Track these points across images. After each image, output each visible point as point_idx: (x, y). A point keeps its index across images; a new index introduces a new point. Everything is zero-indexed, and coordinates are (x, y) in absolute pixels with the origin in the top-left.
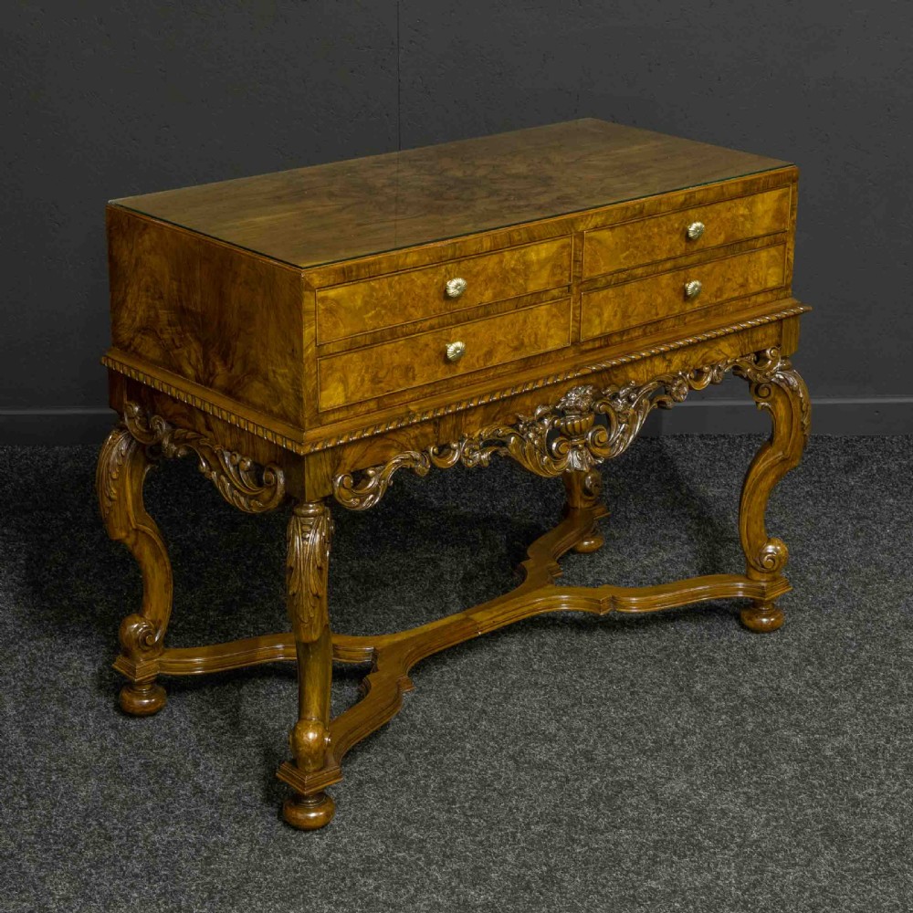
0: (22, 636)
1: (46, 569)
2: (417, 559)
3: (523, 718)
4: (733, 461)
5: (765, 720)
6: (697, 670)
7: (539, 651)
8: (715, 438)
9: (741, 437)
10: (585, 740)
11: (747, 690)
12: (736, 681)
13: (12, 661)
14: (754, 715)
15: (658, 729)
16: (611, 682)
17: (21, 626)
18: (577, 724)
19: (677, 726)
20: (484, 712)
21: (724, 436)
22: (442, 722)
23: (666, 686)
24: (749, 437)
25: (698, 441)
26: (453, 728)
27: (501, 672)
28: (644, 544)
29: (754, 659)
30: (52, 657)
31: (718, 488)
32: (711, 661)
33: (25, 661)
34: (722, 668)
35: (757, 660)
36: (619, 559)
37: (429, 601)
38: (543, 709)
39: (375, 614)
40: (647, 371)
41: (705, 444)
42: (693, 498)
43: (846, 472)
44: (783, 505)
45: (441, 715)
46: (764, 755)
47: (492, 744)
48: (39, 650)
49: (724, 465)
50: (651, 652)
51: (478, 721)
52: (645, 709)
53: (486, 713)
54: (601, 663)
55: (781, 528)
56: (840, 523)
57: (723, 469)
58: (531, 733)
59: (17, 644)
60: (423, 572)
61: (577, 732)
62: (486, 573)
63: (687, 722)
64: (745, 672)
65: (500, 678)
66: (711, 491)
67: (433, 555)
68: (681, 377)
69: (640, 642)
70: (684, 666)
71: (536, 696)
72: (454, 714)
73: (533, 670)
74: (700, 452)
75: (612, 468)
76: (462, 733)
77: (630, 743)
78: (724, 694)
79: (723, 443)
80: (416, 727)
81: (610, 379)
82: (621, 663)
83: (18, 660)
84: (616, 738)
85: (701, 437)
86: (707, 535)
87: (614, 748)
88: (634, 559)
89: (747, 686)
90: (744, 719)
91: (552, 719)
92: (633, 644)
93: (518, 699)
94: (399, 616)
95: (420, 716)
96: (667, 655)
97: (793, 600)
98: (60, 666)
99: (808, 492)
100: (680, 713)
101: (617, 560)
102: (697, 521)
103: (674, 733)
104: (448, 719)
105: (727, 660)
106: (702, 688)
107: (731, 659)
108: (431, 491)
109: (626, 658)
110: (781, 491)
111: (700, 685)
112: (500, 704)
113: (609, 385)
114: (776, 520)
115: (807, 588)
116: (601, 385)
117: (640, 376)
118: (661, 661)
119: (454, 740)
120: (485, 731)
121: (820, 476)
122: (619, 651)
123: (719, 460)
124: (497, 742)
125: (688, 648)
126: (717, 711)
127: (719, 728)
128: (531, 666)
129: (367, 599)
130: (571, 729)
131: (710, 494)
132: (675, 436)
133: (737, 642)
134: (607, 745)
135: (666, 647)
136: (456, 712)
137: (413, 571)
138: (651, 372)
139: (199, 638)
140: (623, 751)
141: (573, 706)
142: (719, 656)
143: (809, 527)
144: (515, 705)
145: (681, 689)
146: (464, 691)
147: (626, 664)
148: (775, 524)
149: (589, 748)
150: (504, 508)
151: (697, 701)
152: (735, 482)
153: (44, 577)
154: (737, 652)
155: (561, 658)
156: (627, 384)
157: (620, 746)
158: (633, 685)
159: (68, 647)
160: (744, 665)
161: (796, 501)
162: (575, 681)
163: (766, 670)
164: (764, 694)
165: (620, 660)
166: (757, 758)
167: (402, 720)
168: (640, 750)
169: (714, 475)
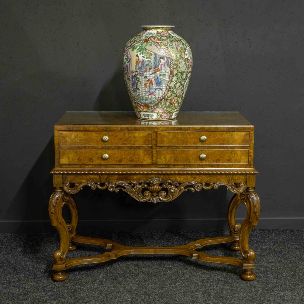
0: (30, 292)
1: (39, 271)
2: (165, 268)
4: (270, 238)
8: (264, 230)
9: (272, 230)
13: (27, 300)
17: (30, 289)
21: (267, 230)
24: (275, 230)
25: (258, 231)
30: (40, 299)
31: (266, 246)
33: (31, 300)
35: (285, 301)
36: (234, 268)
37: (170, 281)
39: (152, 285)
41: (261, 232)
42: (258, 249)
44: (288, 252)
48: (36, 297)
49: (268, 239)
50: (248, 298)
54: (230, 301)
55: (289, 258)
57: (267, 240)
59: (28, 294)
60: (167, 272)
62: (189, 272)
67: (170, 266)
69: (243, 294)
74: (259, 235)
79: (267, 232)
83: (29, 300)
85: (259, 230)
86: (263, 261)
92: (241, 295)
94: (160, 286)
96: (253, 299)
97: (295, 281)
98: (43, 302)
99: (297, 247)
102: (260, 256)
105: (274, 300)
107: (275, 300)
110: (288, 247)
114: (287, 256)
115: (300, 278)
118: (251, 301)
121: (300, 242)
123: (266, 237)
125: (260, 297)
128: (206, 302)
129: (149, 280)
131: (263, 248)
133: (277, 295)
135: (252, 296)
137: (164, 272)
139: (91, 293)
142: (271, 299)
143: (298, 258)
147: (239, 301)
148: (287, 257)
152: (272, 244)
153: (38, 273)
154: (277, 298)
155: (217, 299)
159: (46, 295)
161: (293, 250)
169: (264, 242)
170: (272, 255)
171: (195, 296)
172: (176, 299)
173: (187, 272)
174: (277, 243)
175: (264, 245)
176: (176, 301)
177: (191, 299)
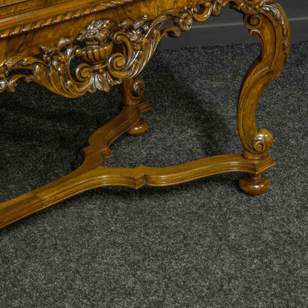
2: (23, 146)
3: (108, 275)
4: (225, 62)
5: (287, 262)
6: (229, 221)
7: (114, 214)
8: (211, 48)
9: (227, 46)
10: (156, 291)
11: (267, 236)
12: (258, 229)
14: (277, 257)
15: (209, 277)
16: (169, 237)
18: (149, 276)
19: (222, 271)
20: (78, 272)
21: (217, 47)
22: (45, 284)
23: (209, 237)
24: (232, 47)
25: (201, 50)
26: (54, 289)
27: (88, 235)
28: (177, 125)
29: (267, 209)
31: (219, 81)
32: (238, 213)
34: (246, 218)
35: (270, 210)
37: (32, 179)
38: (122, 265)
40: (158, 7)
41: (206, 52)
42: (204, 89)
43: (298, 66)
45: (45, 277)
46: (292, 294)
47: (85, 301)
49: (220, 66)
50: (194, 209)
51: (73, 280)
52: (197, 259)
53: (79, 273)
54: (160, 221)
55: (265, 106)
56: (302, 101)
57: (220, 68)
58: (115, 289)
60: (28, 156)
61: (149, 285)
62: (72, 154)
63: (230, 268)
64: (263, 220)
65: (88, 240)
66: (215, 84)
67: (34, 143)
68: (186, 11)
69: (185, 201)
70: (219, 218)
71: (115, 254)
72: (54, 276)
73: (111, 231)
74: (203, 58)
75: (149, 72)
76: (62, 293)
77: (190, 291)
78: (252, 241)
79: (217, 51)
80: (25, 292)
81: (125, 14)
82: (173, 220)
84: (179, 287)
85: (203, 48)
87: (179, 296)
88: (172, 136)
89: (267, 232)
90: (271, 262)
91: (129, 274)
92: (181, 203)
93: (102, 258)
95: (28, 280)
96: (206, 210)
97: (284, 160)
100: (222, 260)
101: (161, 138)
102: (209, 105)
103: (222, 279)
104: (50, 281)
105: (248, 211)
106: (235, 237)
107: (251, 210)
108: (31, 95)
109: (177, 215)
111: (234, 235)
112: (89, 263)
113: (125, 19)
115: (291, 150)
116: (118, 19)
117: (152, 11)
118: (202, 216)
119: (56, 301)
120: (80, 290)
122: (171, 209)
123: (216, 62)
124: (89, 300)
125: (220, 204)
126: (250, 256)
127: (254, 271)
128: (110, 228)
130: (145, 282)
131: (214, 86)
132: (186, 48)
134: (174, 295)
135: (204, 204)
136: (56, 274)
137: (20, 156)
138: (161, 7)
140: (186, 299)
141: (143, 260)
144: (100, 263)
145: (221, 239)
146: (61, 254)
147: (178, 220)
149: (160, 299)
150: (81, 104)
151: (234, 248)
152: (229, 76)
156: (140, 18)
157: (183, 295)
158: (185, 238)
160: (261, 214)
162: (143, 238)
163: (278, 218)
164: (280, 238)
165: (173, 218)
166: (287, 297)
167: (14, 286)
168: (199, 297)
169: (215, 73)
170: (233, 101)
171: (85, 213)
172: (45, 227)
173: (68, 154)
174: (239, 74)
175: (215, 80)
176: (45, 230)
177: (77, 223)
